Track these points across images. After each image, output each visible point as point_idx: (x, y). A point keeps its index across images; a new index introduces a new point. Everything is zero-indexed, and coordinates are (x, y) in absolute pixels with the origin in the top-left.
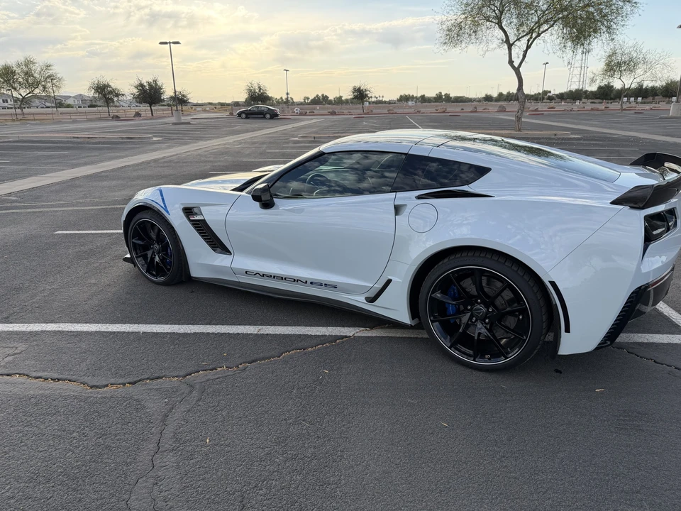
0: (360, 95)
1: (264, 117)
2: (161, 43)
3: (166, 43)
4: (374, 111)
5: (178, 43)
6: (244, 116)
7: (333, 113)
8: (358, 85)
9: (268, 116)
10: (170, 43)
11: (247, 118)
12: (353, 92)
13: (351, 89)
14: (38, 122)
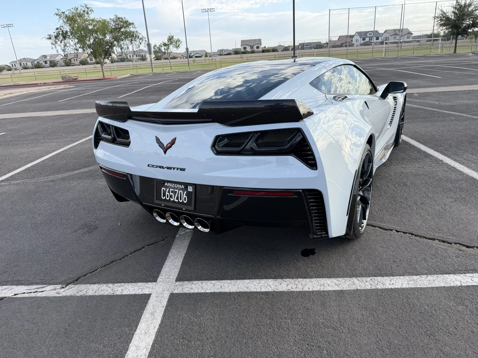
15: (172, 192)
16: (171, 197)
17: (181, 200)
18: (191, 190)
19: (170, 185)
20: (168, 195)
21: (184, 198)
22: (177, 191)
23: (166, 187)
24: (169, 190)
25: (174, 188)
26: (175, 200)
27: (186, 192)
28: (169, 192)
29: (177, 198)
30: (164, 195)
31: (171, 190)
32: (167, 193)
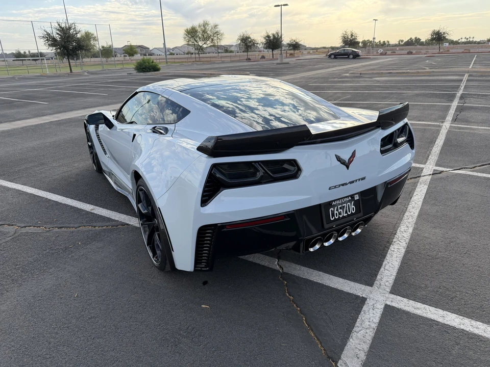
0: (438, 38)
1: (348, 58)
2: (275, 6)
3: (279, 6)
4: (451, 51)
5: (286, 5)
6: (333, 56)
7: (410, 53)
8: (437, 29)
9: (351, 56)
10: (281, 5)
11: (335, 58)
12: (432, 35)
13: (430, 32)
14: (202, 63)
15: (340, 208)
16: (340, 214)
17: (349, 212)
18: (358, 198)
19: (338, 202)
20: (336, 213)
21: (352, 208)
22: (345, 205)
23: (334, 206)
24: (338, 207)
25: (342, 204)
26: (344, 215)
27: (353, 202)
28: (337, 210)
29: (346, 212)
30: (333, 215)
31: (339, 207)
32: (335, 212)
